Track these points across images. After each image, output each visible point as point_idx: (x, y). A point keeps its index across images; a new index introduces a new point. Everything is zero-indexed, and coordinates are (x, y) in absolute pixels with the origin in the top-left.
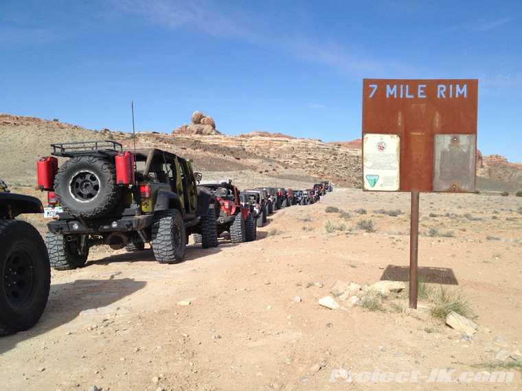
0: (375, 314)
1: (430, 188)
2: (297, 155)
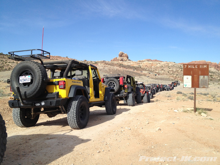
0: (186, 113)
1: (198, 87)
2: (164, 69)
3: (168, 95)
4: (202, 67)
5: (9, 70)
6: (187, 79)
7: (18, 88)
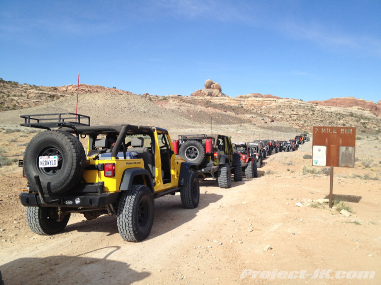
0: (315, 209)
1: (338, 166)
2: (283, 111)
3: (288, 161)
4: (344, 132)
5: (14, 109)
6: (320, 151)
7: (37, 178)
